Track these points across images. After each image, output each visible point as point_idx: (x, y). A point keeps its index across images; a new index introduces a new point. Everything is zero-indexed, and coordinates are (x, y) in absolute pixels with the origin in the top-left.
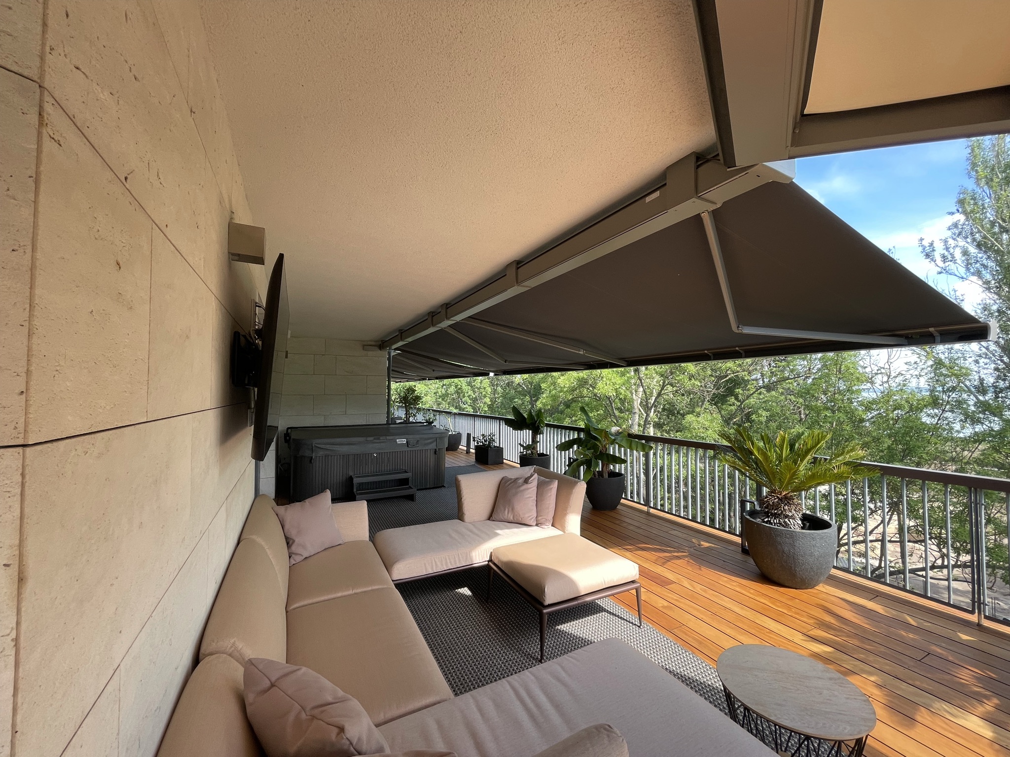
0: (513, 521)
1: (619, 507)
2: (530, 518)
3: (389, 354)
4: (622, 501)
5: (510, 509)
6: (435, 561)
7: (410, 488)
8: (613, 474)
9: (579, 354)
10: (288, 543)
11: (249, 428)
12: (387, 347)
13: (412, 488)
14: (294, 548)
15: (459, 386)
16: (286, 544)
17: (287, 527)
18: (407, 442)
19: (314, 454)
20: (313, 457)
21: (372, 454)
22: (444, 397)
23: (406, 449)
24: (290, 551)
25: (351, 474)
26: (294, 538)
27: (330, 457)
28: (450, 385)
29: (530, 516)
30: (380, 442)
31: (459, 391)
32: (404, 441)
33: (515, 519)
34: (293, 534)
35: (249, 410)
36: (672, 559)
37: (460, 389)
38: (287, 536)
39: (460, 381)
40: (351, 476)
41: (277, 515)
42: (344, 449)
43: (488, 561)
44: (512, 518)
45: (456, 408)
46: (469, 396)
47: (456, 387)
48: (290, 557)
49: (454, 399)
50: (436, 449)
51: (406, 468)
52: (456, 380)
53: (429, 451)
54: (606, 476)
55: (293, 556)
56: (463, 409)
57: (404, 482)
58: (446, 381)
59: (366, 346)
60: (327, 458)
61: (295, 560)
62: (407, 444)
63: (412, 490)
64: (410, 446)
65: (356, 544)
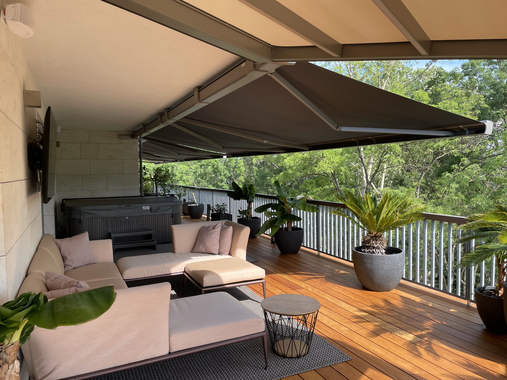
0: (205, 253)
1: (299, 252)
2: (214, 250)
3: (140, 141)
4: (302, 248)
5: (203, 245)
6: (150, 270)
7: (153, 241)
8: (295, 229)
9: (264, 143)
10: (63, 260)
11: (37, 193)
12: (137, 136)
13: (154, 241)
14: (67, 262)
15: (215, 166)
16: (62, 261)
17: (62, 251)
18: (151, 209)
19: (82, 217)
20: (82, 219)
21: (125, 217)
22: (203, 176)
23: (150, 213)
24: (65, 264)
25: (110, 231)
26: (67, 256)
27: (94, 219)
28: (208, 165)
29: (214, 249)
30: (130, 209)
31: (216, 170)
32: (148, 208)
33: (206, 251)
34: (66, 254)
35: (37, 183)
36: (312, 279)
37: (216, 168)
38: (63, 255)
39: (216, 161)
40: (110, 233)
41: (56, 244)
42: (104, 214)
43: (183, 272)
44: (204, 250)
45: (214, 186)
46: (225, 175)
47: (213, 167)
48: (65, 267)
49: (211, 178)
50: (172, 214)
51: (151, 228)
52: (212, 161)
53: (167, 215)
54: (290, 230)
55: (67, 266)
56: (221, 187)
57: (149, 237)
58: (203, 162)
59: (121, 135)
60: (92, 219)
61: (68, 269)
62: (150, 210)
63: (154, 242)
64: (152, 211)
65: (106, 264)
